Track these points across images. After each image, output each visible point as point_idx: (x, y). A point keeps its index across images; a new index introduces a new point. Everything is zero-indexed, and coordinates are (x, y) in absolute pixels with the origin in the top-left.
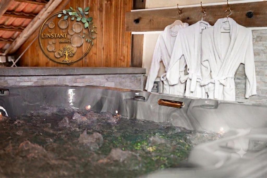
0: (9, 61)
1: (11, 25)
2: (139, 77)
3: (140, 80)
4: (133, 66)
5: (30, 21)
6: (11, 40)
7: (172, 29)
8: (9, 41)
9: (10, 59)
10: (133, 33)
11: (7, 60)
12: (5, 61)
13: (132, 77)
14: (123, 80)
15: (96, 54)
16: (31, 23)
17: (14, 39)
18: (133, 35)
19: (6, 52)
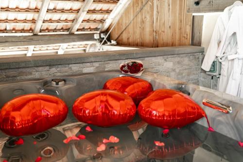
0: (102, 37)
1: (101, 10)
2: (197, 55)
3: (198, 58)
4: (193, 44)
5: (115, 6)
6: (102, 21)
7: (231, 10)
8: (101, 22)
9: (102, 36)
10: (194, 14)
11: (100, 36)
12: (99, 38)
13: (191, 55)
14: (182, 59)
15: (164, 32)
16: (115, 7)
17: (104, 21)
18: (193, 16)
19: (100, 30)
